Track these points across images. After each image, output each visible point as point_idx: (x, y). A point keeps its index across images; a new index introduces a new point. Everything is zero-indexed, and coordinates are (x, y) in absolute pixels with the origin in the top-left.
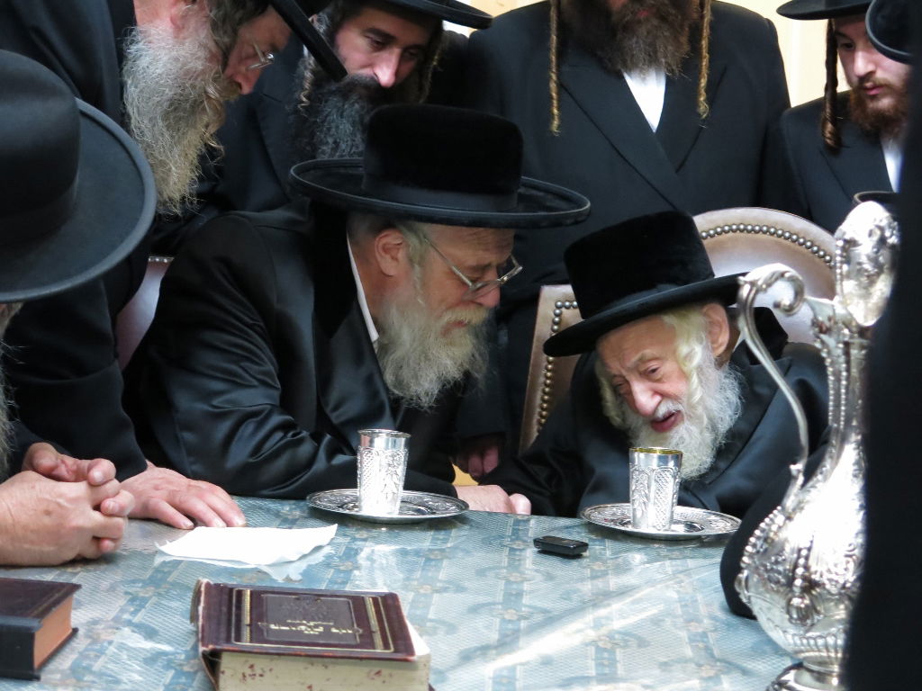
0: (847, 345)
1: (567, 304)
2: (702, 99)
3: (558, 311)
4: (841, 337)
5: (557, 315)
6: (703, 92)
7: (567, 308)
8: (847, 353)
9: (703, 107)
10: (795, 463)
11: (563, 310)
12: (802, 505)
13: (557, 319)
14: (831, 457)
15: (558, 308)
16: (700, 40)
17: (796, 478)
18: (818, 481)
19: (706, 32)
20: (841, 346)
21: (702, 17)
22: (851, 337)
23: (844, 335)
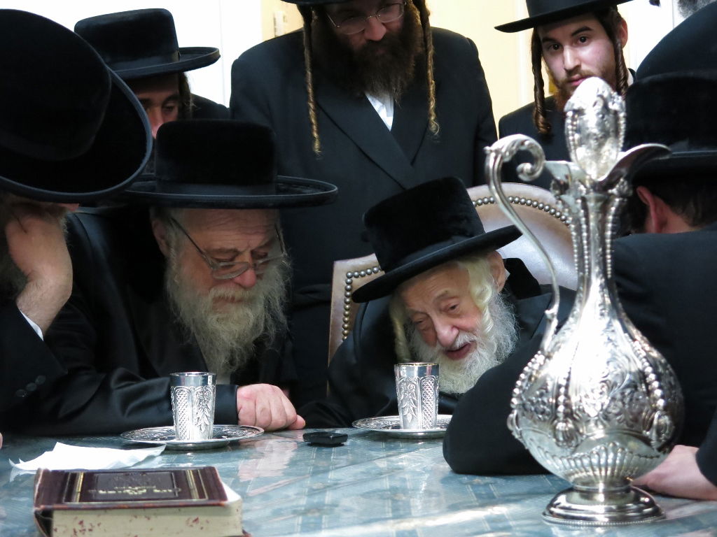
0: (584, 200)
1: (356, 274)
2: (433, 118)
3: (349, 280)
4: (579, 193)
5: (348, 284)
6: (433, 113)
7: (357, 277)
8: (585, 207)
9: (434, 126)
10: (549, 307)
11: (353, 279)
12: (558, 345)
13: (349, 287)
14: (580, 301)
15: (349, 277)
16: (427, 71)
17: (550, 321)
18: (571, 324)
19: (430, 63)
20: (579, 201)
21: (427, 51)
22: (588, 192)
23: (581, 191)
